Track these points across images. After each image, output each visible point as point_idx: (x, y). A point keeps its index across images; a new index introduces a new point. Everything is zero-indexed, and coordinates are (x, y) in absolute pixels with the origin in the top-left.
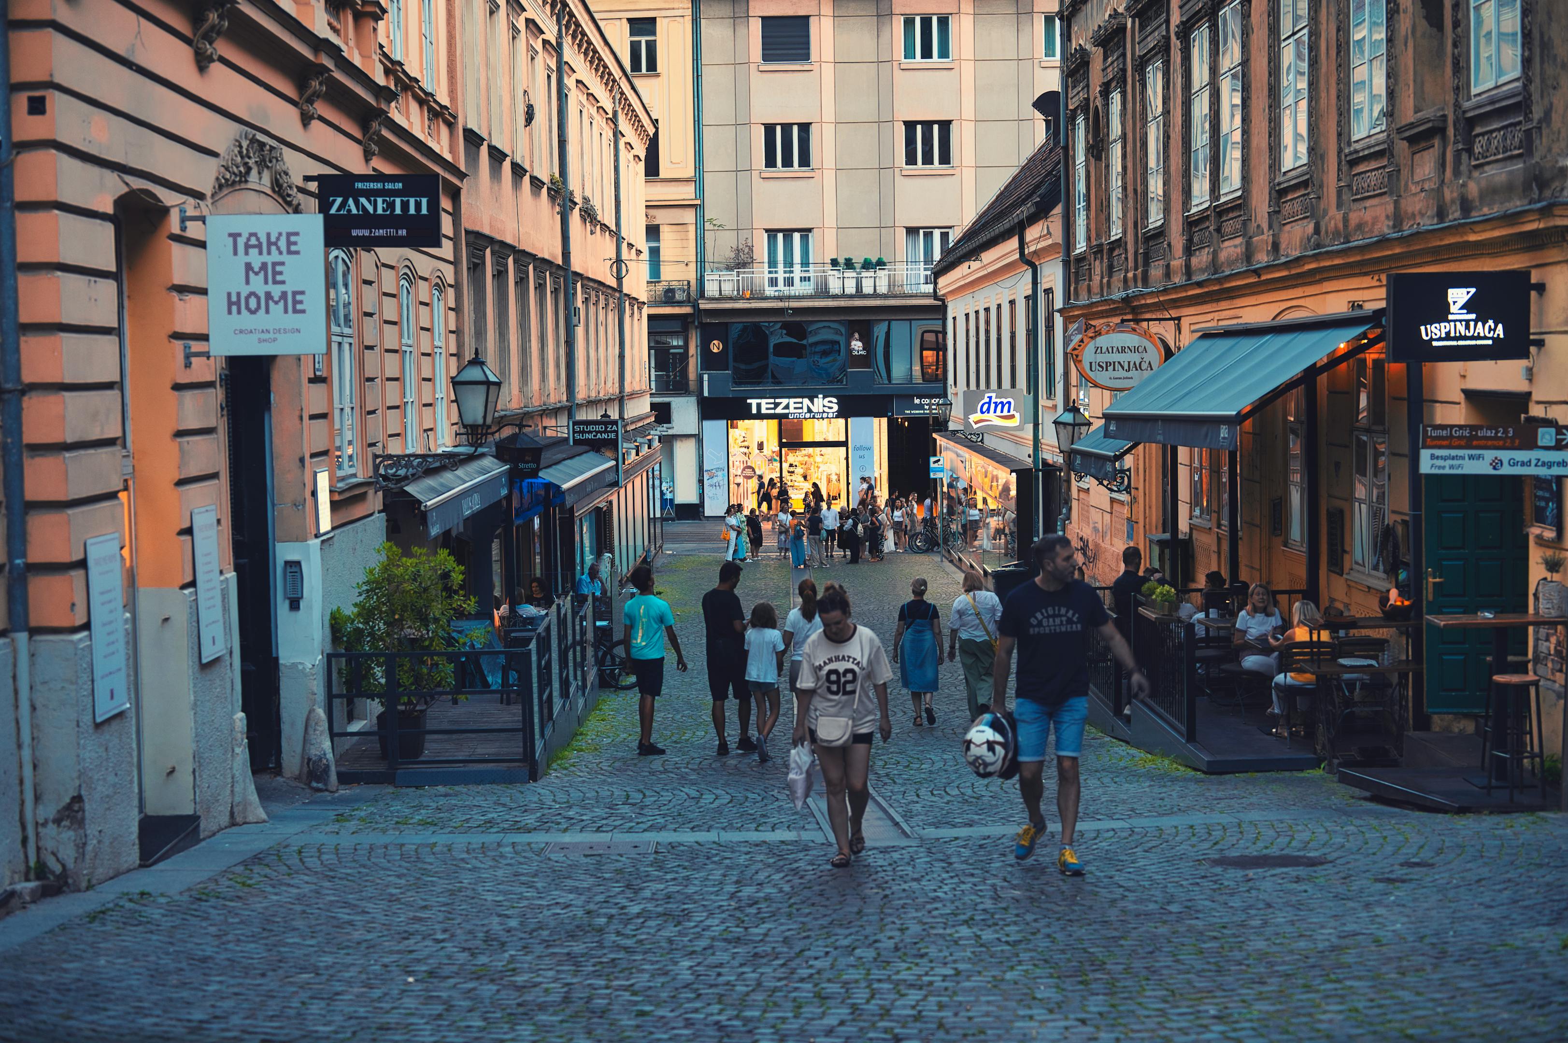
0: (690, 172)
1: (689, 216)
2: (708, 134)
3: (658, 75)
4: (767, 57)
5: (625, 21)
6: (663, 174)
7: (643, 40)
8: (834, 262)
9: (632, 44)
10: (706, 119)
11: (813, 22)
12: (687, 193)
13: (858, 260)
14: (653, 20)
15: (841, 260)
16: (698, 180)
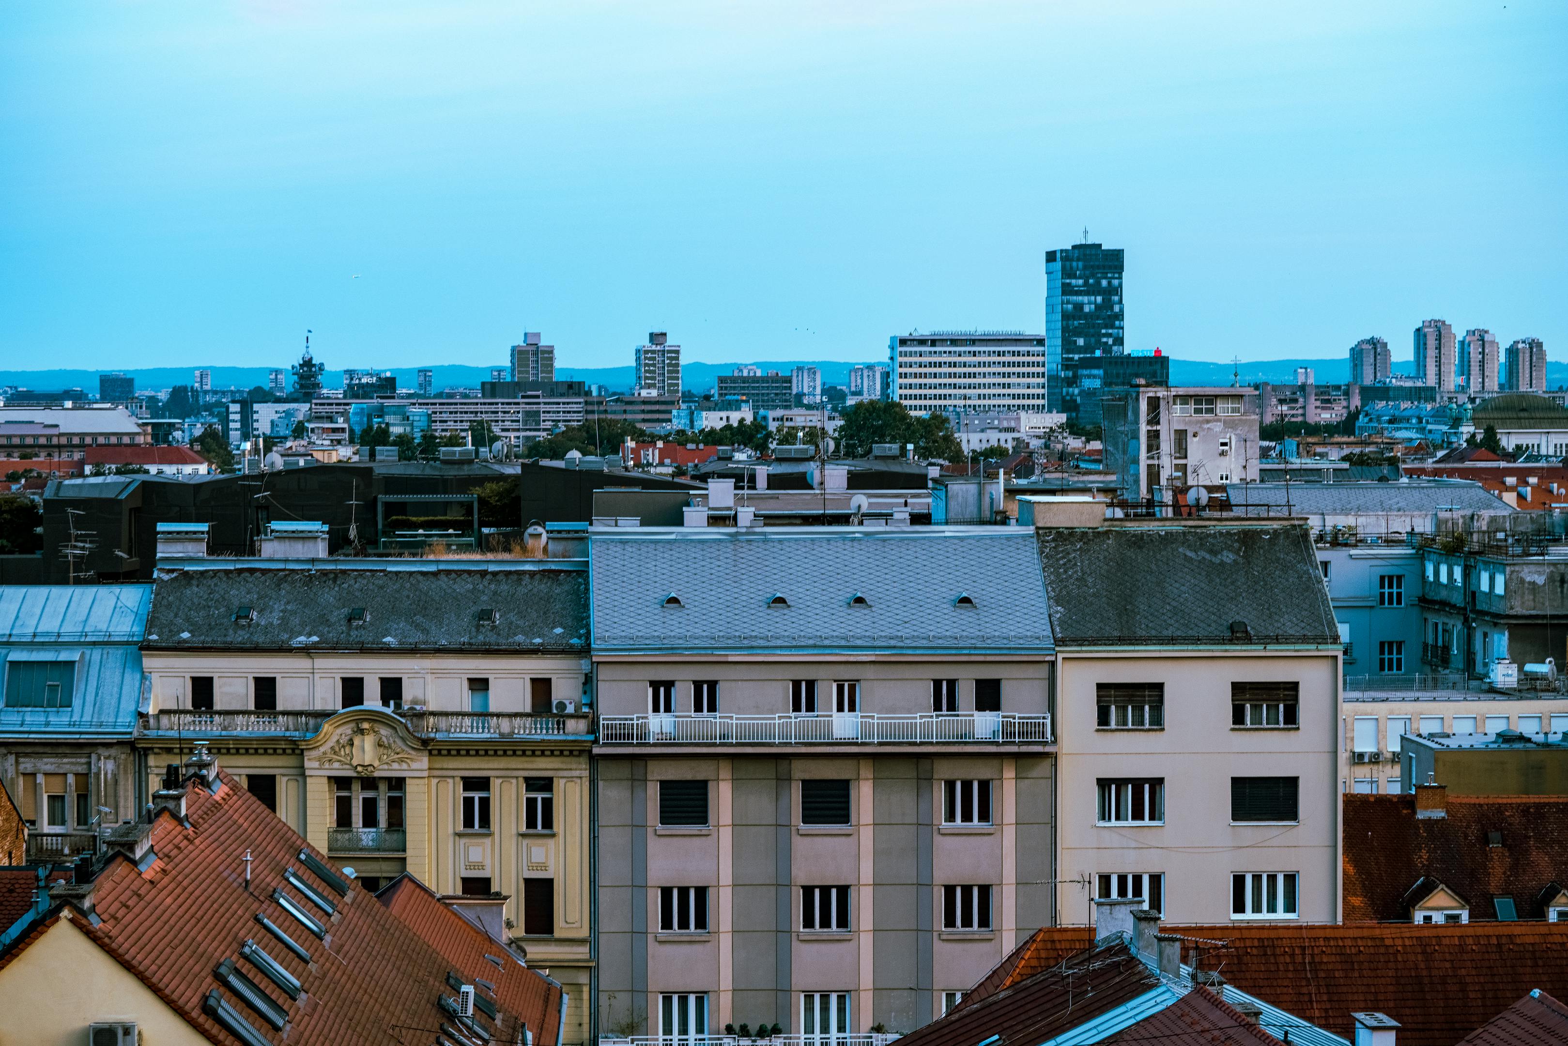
0: (584, 933)
1: (583, 978)
2: (604, 896)
3: (553, 836)
4: (665, 819)
5: (521, 780)
6: (557, 934)
7: (539, 796)
8: (729, 1029)
9: (529, 800)
10: (604, 879)
11: (711, 786)
12: (582, 952)
13: (753, 1028)
14: (551, 780)
15: (737, 1027)
16: (592, 941)
